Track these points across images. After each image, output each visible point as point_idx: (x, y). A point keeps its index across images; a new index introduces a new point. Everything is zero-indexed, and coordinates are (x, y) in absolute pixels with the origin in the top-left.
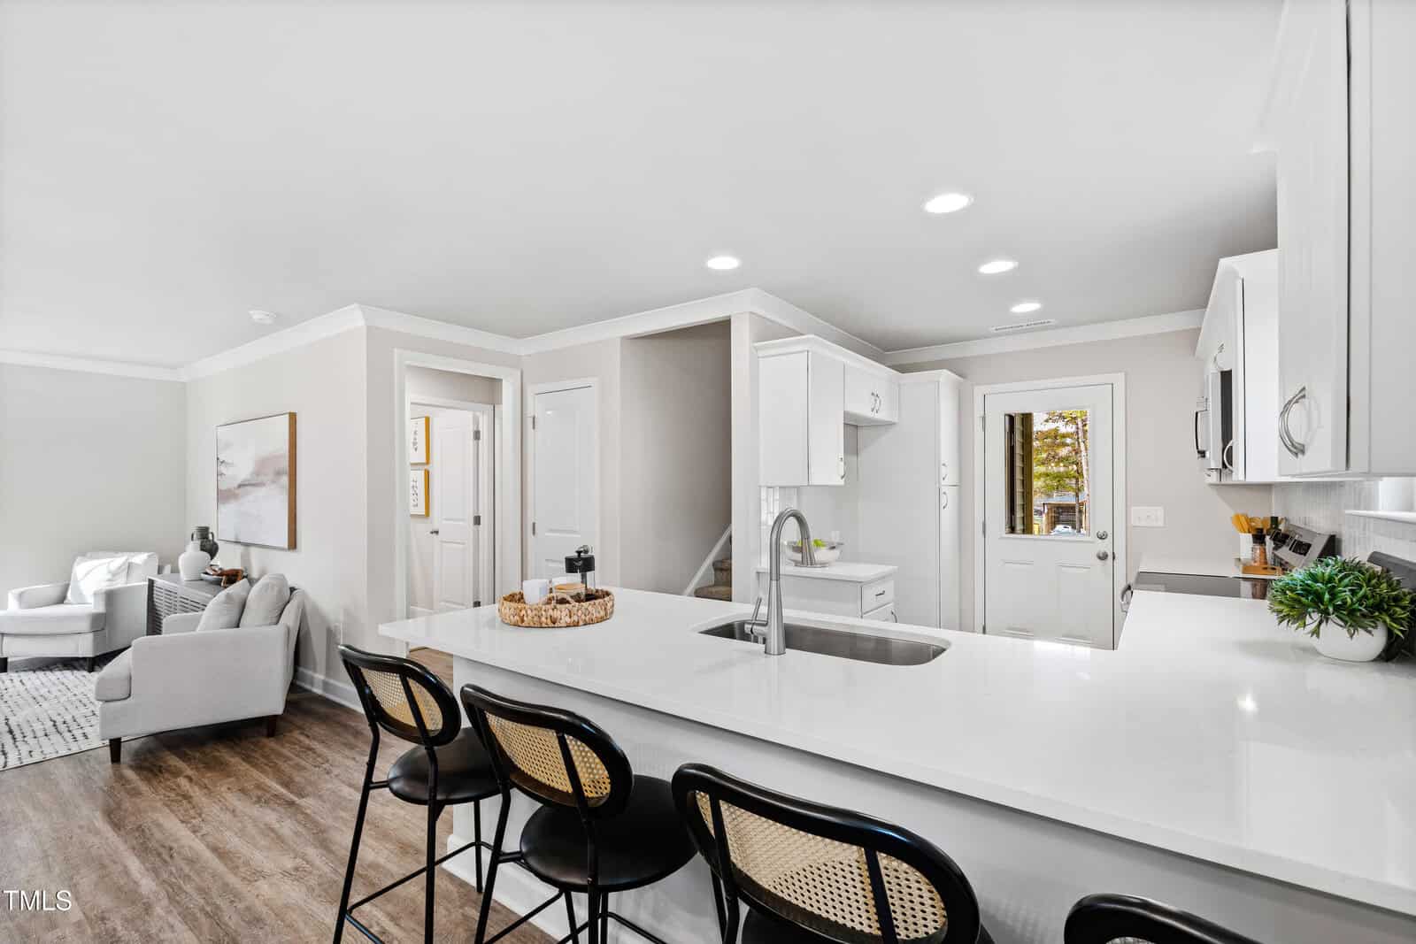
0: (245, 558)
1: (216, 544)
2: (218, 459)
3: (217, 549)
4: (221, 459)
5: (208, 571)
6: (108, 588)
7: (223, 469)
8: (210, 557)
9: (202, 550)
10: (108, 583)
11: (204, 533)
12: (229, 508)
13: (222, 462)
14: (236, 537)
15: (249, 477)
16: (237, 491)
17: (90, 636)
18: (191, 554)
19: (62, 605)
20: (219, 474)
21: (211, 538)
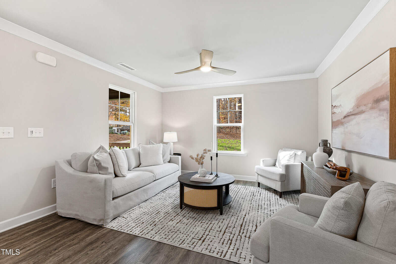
0: (348, 160)
1: (331, 149)
2: (332, 105)
3: (332, 152)
4: (334, 105)
5: (327, 164)
6: (287, 164)
7: (335, 110)
8: (328, 157)
9: (324, 152)
10: (287, 161)
11: (325, 143)
12: (339, 130)
13: (334, 107)
14: (343, 147)
15: (351, 110)
16: (343, 120)
17: (280, 183)
18: (319, 153)
19: (274, 167)
20: (333, 113)
21: (329, 146)
